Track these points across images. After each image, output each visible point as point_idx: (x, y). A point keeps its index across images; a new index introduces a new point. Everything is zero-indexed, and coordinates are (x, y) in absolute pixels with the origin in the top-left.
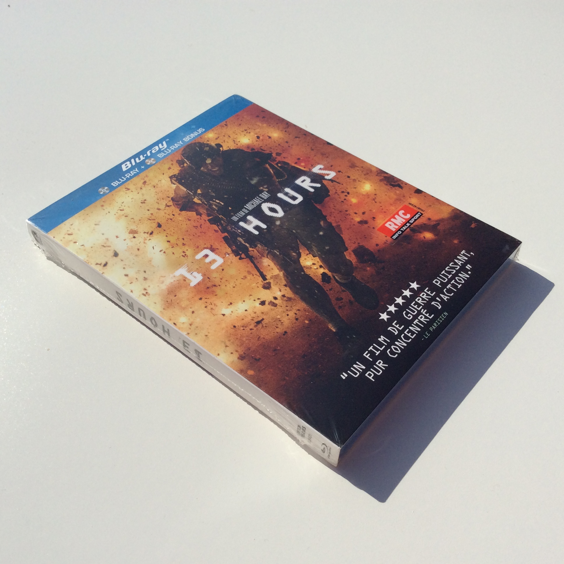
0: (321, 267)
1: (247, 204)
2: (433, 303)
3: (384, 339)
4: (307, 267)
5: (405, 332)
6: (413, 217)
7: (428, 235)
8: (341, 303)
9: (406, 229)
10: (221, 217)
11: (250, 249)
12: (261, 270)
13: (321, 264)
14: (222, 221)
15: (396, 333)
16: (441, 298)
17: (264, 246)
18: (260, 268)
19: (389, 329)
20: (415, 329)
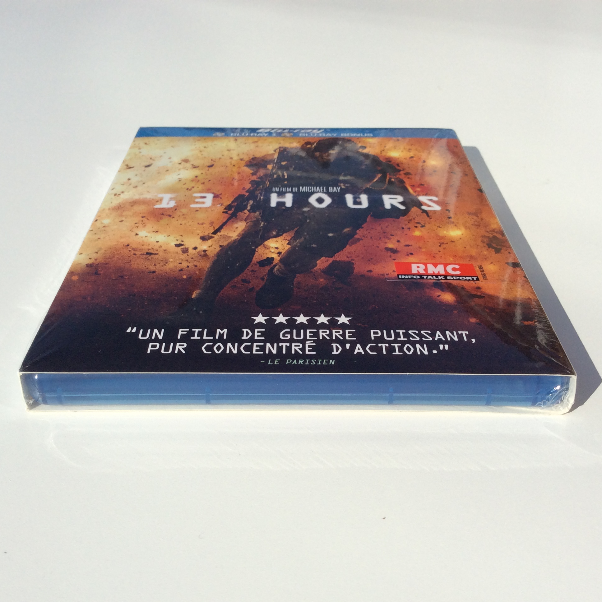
0: (279, 253)
1: (306, 186)
2: (334, 345)
3: (224, 333)
4: (266, 246)
5: (255, 344)
6: (459, 276)
7: (448, 297)
8: (242, 284)
9: (430, 279)
10: (267, 184)
11: (246, 211)
12: (224, 227)
13: (283, 252)
14: (262, 186)
15: (244, 337)
16: (353, 347)
17: (261, 215)
18: (226, 225)
19: (245, 330)
20: (271, 348)
